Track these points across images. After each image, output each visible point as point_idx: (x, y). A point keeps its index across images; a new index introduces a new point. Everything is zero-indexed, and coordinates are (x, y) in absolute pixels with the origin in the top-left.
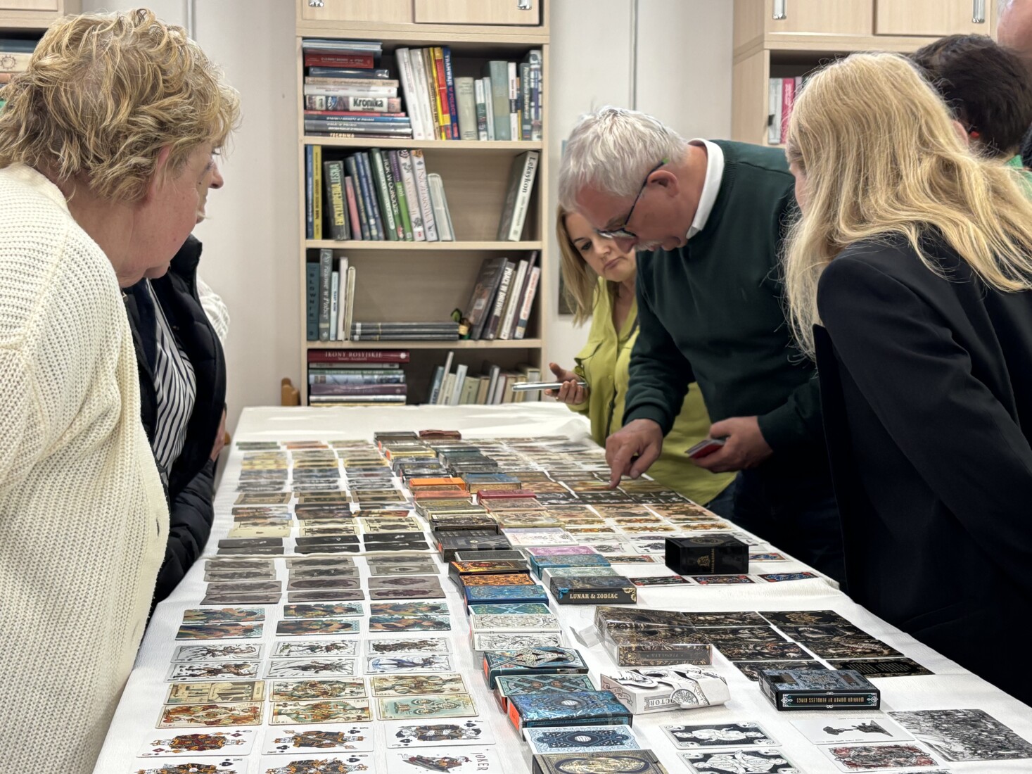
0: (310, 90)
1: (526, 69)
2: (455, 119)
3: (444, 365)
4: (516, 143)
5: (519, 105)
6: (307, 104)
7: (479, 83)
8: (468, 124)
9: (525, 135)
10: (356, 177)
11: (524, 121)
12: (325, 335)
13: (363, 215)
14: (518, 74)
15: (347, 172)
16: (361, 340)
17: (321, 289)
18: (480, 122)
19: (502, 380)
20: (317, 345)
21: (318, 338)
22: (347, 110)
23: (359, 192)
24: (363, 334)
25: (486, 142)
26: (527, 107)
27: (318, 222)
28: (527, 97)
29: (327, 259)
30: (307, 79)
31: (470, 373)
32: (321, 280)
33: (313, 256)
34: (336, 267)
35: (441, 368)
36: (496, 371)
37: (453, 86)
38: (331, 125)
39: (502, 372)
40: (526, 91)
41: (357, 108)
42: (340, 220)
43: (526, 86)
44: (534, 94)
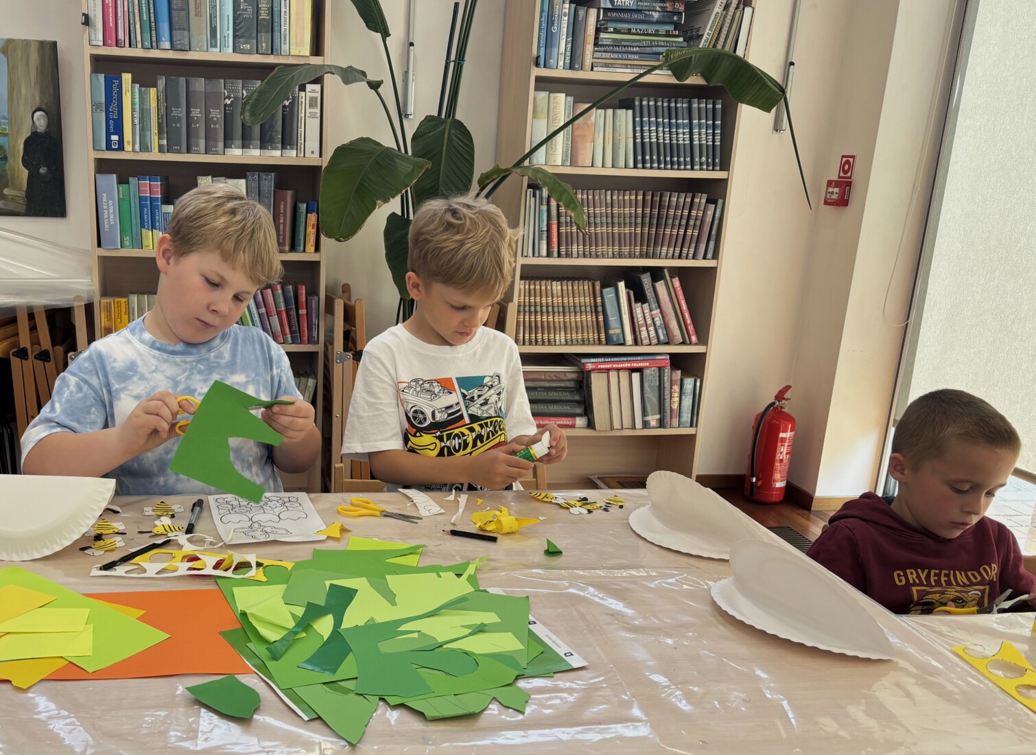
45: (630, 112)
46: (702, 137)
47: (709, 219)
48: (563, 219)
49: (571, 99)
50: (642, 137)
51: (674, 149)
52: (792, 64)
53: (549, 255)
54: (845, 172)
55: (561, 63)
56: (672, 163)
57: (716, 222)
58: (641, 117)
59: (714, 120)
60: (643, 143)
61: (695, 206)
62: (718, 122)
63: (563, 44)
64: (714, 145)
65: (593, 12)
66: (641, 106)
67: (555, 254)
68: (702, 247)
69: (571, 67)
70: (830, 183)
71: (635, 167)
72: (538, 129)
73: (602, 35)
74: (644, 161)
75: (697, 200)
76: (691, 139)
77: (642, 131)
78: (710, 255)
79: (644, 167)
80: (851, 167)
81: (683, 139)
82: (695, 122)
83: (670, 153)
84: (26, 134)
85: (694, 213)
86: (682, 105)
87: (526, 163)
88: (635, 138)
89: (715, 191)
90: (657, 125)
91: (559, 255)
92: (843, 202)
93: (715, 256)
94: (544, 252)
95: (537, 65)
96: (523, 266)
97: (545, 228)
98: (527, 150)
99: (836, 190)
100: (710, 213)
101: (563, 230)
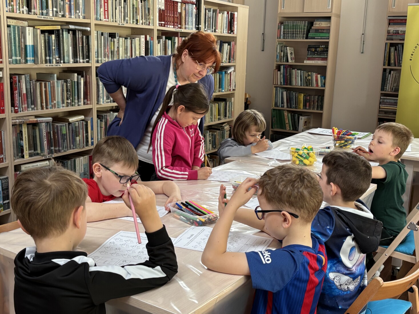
0: (389, 29)
6: (388, 32)
10: (398, 51)
12: (385, 90)
13: (399, 60)
15: (396, 49)
16: (394, 92)
17: (385, 78)
20: (383, 92)
21: (384, 91)
22: (398, 33)
23: (398, 54)
24: (395, 90)
27: (387, 62)
29: (388, 71)
30: (389, 26)
32: (386, 76)
33: (385, 70)
34: (390, 73)
38: (394, 37)
41: (401, 33)
42: (392, 61)
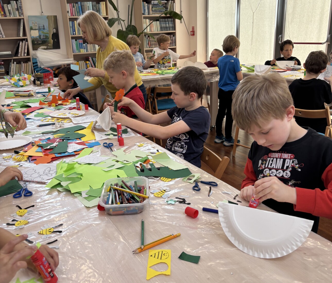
1: (18, 2)
2: (5, 13)
3: (11, 62)
4: (18, 17)
5: (17, 9)
7: (8, 5)
8: (7, 14)
9: (20, 16)
11: (19, 13)
14: (16, 3)
18: (10, 13)
19: (23, 64)
25: (12, 17)
26: (19, 10)
28: (19, 8)
31: (17, 63)
35: (11, 63)
36: (22, 62)
37: (3, 6)
39: (23, 63)
40: (19, 7)
43: (19, 6)
44: (21, 7)
45: (159, 22)
46: (171, 25)
47: (174, 39)
48: (151, 41)
49: (149, 20)
50: (161, 26)
51: (166, 27)
52: (182, 11)
53: (149, 48)
54: (193, 29)
55: (147, 14)
56: (167, 30)
57: (175, 40)
58: (161, 22)
59: (172, 22)
60: (161, 27)
61: (171, 37)
62: (173, 22)
63: (147, 11)
64: (173, 26)
65: (151, 5)
66: (160, 20)
67: (150, 47)
68: (173, 44)
69: (148, 14)
70: (191, 32)
71: (161, 31)
72: (145, 26)
73: (153, 9)
74: (162, 30)
75: (171, 36)
76: (169, 26)
77: (161, 25)
78: (175, 46)
79: (162, 31)
80: (194, 28)
81: (168, 26)
82: (169, 22)
83: (166, 28)
84: (52, 33)
85: (171, 38)
86: (167, 20)
87: (143, 32)
88: (160, 26)
89: (174, 34)
90: (163, 23)
91: (151, 48)
92: (193, 35)
93: (176, 46)
94: (148, 47)
95: (143, 14)
96: (145, 50)
97: (148, 43)
98: (143, 30)
99: (192, 33)
100: (174, 38)
101: (151, 43)
